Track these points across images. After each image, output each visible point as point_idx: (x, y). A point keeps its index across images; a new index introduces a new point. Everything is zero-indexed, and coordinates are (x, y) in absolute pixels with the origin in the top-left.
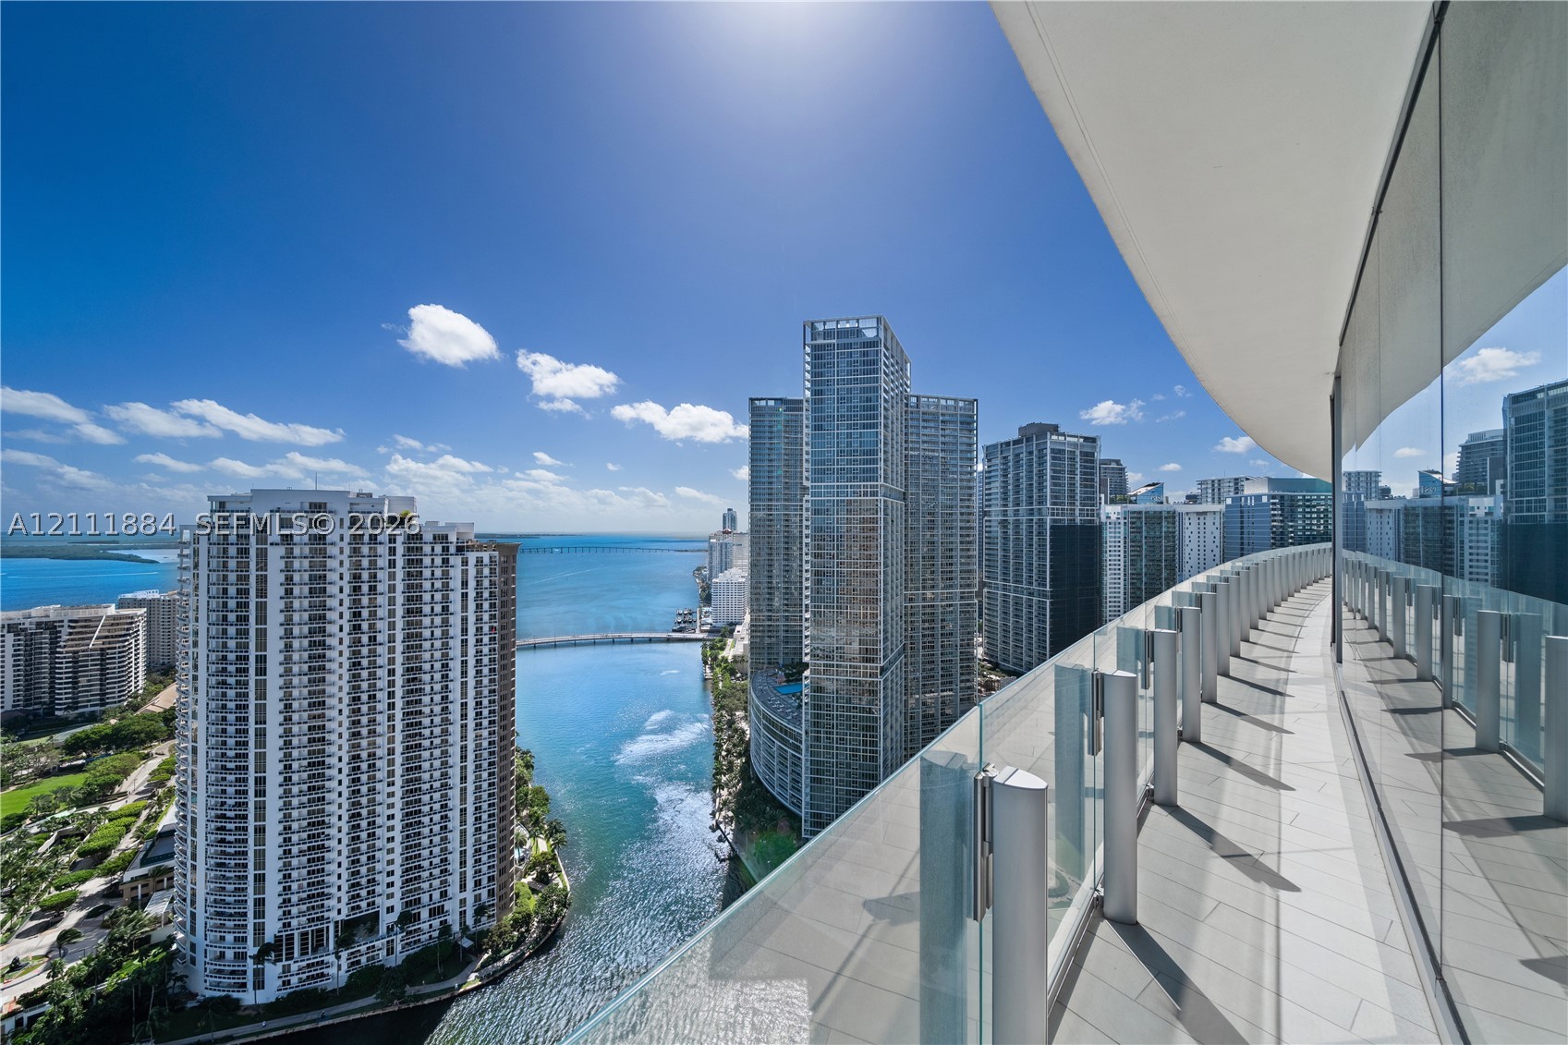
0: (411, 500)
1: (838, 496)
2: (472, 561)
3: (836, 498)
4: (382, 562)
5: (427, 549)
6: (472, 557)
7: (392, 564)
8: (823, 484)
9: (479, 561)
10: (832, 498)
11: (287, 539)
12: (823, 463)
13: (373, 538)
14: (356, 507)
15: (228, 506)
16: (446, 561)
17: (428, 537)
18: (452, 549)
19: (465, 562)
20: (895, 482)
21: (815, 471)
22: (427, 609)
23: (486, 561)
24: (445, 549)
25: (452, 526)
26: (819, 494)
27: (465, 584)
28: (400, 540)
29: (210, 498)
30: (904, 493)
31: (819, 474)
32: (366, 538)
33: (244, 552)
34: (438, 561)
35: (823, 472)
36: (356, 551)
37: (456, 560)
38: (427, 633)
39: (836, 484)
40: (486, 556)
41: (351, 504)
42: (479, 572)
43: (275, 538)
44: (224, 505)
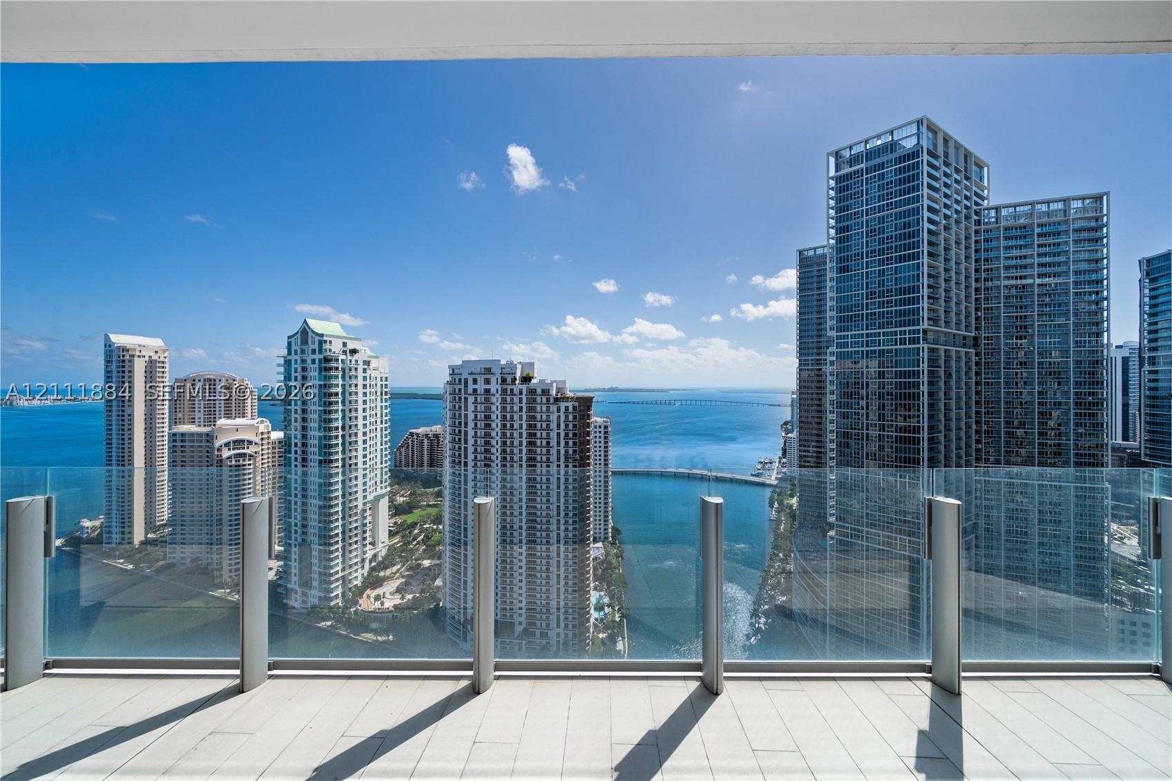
0: (533, 367)
1: (867, 346)
2: (563, 409)
3: (865, 349)
4: (516, 408)
5: (538, 399)
6: (563, 405)
7: (521, 409)
8: (849, 333)
9: (567, 408)
10: (861, 349)
11: (475, 391)
12: (849, 309)
13: (512, 390)
14: (504, 371)
15: (456, 372)
16: (548, 408)
17: (539, 391)
18: (552, 401)
19: (559, 410)
20: (953, 325)
21: (840, 320)
22: (538, 442)
23: (571, 409)
24: (548, 400)
25: (552, 382)
26: (845, 345)
27: (559, 426)
28: (524, 392)
29: (450, 367)
30: (975, 339)
31: (845, 322)
32: (509, 391)
33: (460, 398)
34: (544, 408)
35: (850, 319)
36: (504, 400)
37: (553, 408)
38: (539, 458)
39: (865, 332)
40: (570, 405)
41: (502, 368)
42: (567, 417)
43: (470, 391)
44: (454, 371)
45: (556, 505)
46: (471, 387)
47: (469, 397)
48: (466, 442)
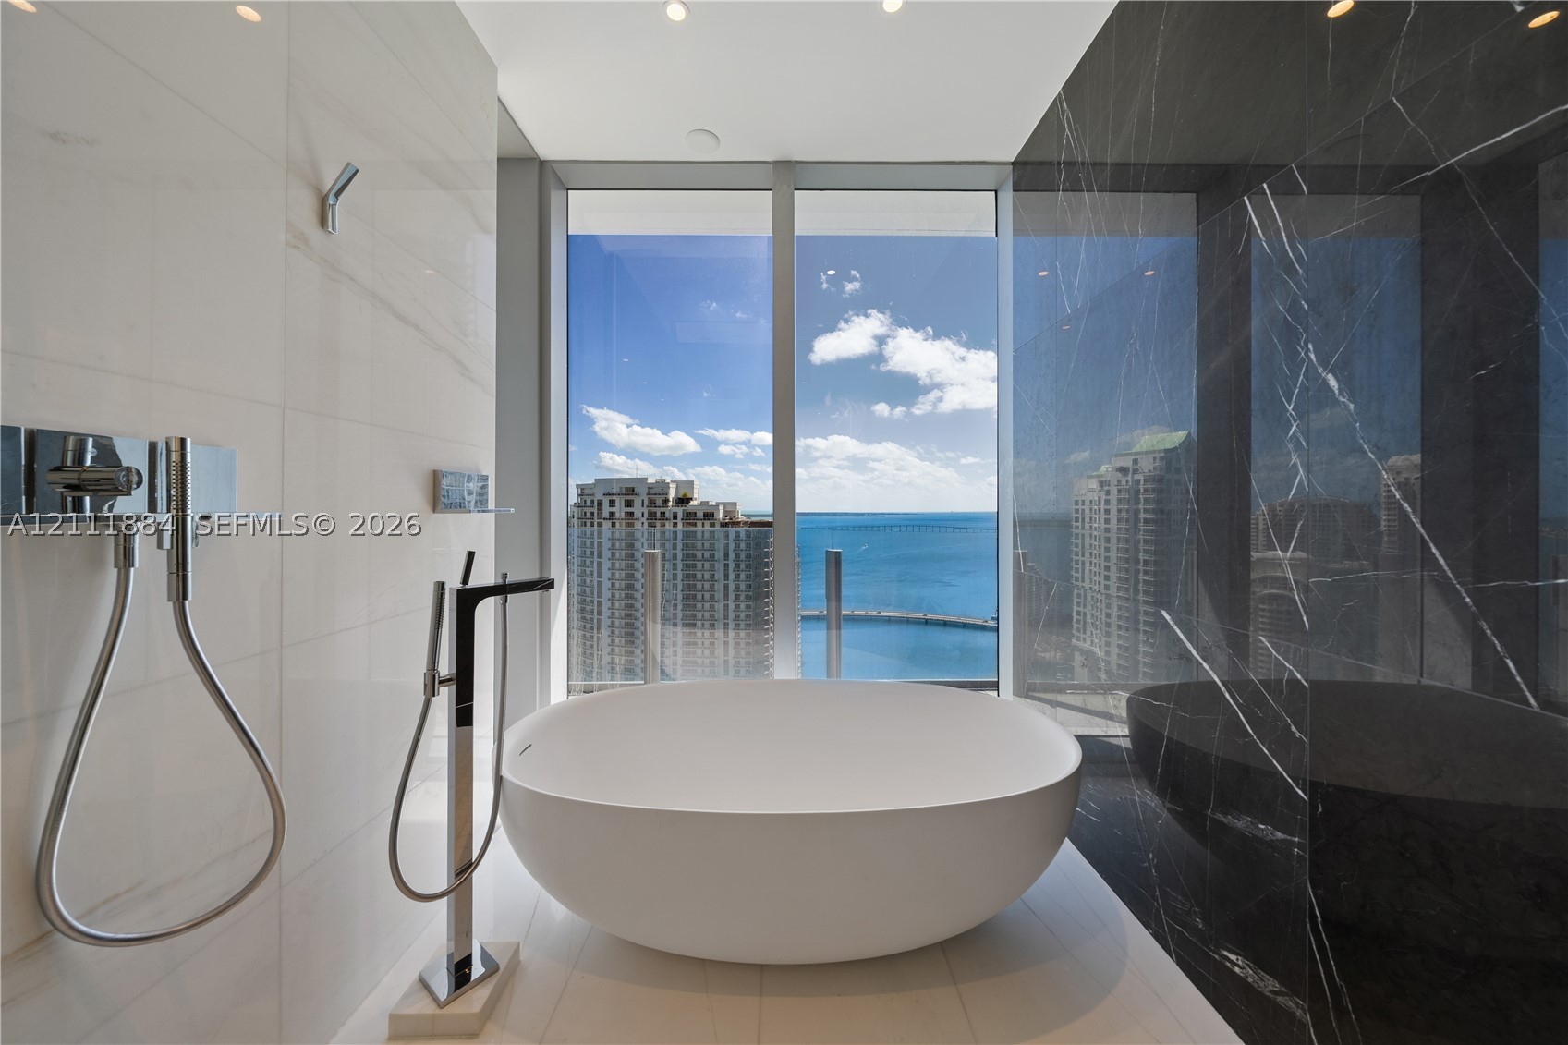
0: (691, 483)
4: (668, 534)
5: (699, 524)
7: (674, 536)
11: (612, 514)
13: (663, 514)
14: (653, 491)
15: (586, 492)
16: (712, 534)
17: (700, 515)
18: (717, 526)
19: (726, 537)
22: (699, 575)
24: (713, 525)
25: (719, 506)
27: (726, 555)
28: (679, 516)
32: (658, 515)
33: (592, 524)
34: (707, 535)
36: (652, 525)
37: (719, 535)
38: (699, 594)
41: (649, 488)
42: (737, 546)
43: (606, 514)
44: (583, 490)
45: (722, 659)
46: (606, 510)
47: (604, 522)
48: (600, 575)
